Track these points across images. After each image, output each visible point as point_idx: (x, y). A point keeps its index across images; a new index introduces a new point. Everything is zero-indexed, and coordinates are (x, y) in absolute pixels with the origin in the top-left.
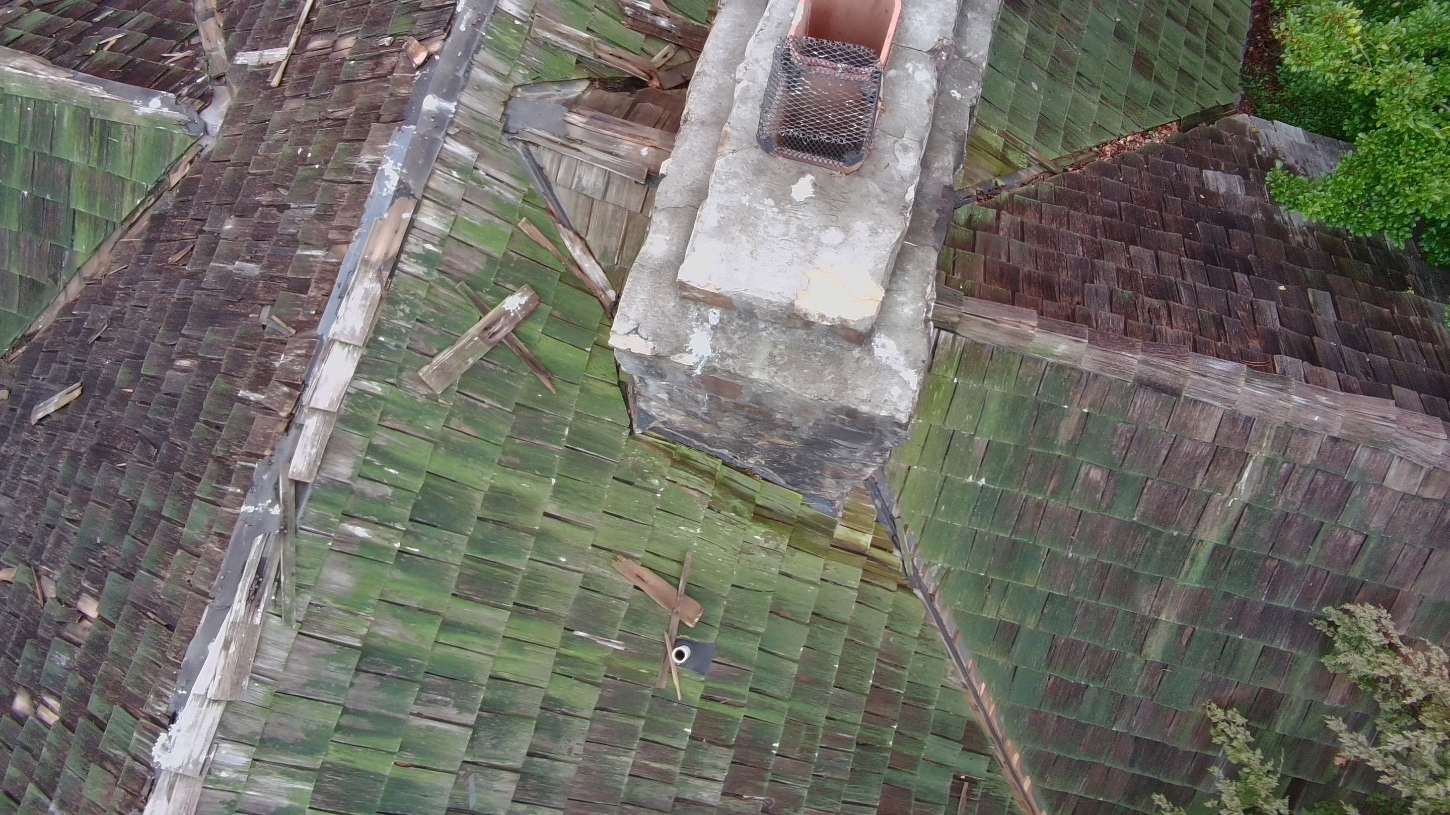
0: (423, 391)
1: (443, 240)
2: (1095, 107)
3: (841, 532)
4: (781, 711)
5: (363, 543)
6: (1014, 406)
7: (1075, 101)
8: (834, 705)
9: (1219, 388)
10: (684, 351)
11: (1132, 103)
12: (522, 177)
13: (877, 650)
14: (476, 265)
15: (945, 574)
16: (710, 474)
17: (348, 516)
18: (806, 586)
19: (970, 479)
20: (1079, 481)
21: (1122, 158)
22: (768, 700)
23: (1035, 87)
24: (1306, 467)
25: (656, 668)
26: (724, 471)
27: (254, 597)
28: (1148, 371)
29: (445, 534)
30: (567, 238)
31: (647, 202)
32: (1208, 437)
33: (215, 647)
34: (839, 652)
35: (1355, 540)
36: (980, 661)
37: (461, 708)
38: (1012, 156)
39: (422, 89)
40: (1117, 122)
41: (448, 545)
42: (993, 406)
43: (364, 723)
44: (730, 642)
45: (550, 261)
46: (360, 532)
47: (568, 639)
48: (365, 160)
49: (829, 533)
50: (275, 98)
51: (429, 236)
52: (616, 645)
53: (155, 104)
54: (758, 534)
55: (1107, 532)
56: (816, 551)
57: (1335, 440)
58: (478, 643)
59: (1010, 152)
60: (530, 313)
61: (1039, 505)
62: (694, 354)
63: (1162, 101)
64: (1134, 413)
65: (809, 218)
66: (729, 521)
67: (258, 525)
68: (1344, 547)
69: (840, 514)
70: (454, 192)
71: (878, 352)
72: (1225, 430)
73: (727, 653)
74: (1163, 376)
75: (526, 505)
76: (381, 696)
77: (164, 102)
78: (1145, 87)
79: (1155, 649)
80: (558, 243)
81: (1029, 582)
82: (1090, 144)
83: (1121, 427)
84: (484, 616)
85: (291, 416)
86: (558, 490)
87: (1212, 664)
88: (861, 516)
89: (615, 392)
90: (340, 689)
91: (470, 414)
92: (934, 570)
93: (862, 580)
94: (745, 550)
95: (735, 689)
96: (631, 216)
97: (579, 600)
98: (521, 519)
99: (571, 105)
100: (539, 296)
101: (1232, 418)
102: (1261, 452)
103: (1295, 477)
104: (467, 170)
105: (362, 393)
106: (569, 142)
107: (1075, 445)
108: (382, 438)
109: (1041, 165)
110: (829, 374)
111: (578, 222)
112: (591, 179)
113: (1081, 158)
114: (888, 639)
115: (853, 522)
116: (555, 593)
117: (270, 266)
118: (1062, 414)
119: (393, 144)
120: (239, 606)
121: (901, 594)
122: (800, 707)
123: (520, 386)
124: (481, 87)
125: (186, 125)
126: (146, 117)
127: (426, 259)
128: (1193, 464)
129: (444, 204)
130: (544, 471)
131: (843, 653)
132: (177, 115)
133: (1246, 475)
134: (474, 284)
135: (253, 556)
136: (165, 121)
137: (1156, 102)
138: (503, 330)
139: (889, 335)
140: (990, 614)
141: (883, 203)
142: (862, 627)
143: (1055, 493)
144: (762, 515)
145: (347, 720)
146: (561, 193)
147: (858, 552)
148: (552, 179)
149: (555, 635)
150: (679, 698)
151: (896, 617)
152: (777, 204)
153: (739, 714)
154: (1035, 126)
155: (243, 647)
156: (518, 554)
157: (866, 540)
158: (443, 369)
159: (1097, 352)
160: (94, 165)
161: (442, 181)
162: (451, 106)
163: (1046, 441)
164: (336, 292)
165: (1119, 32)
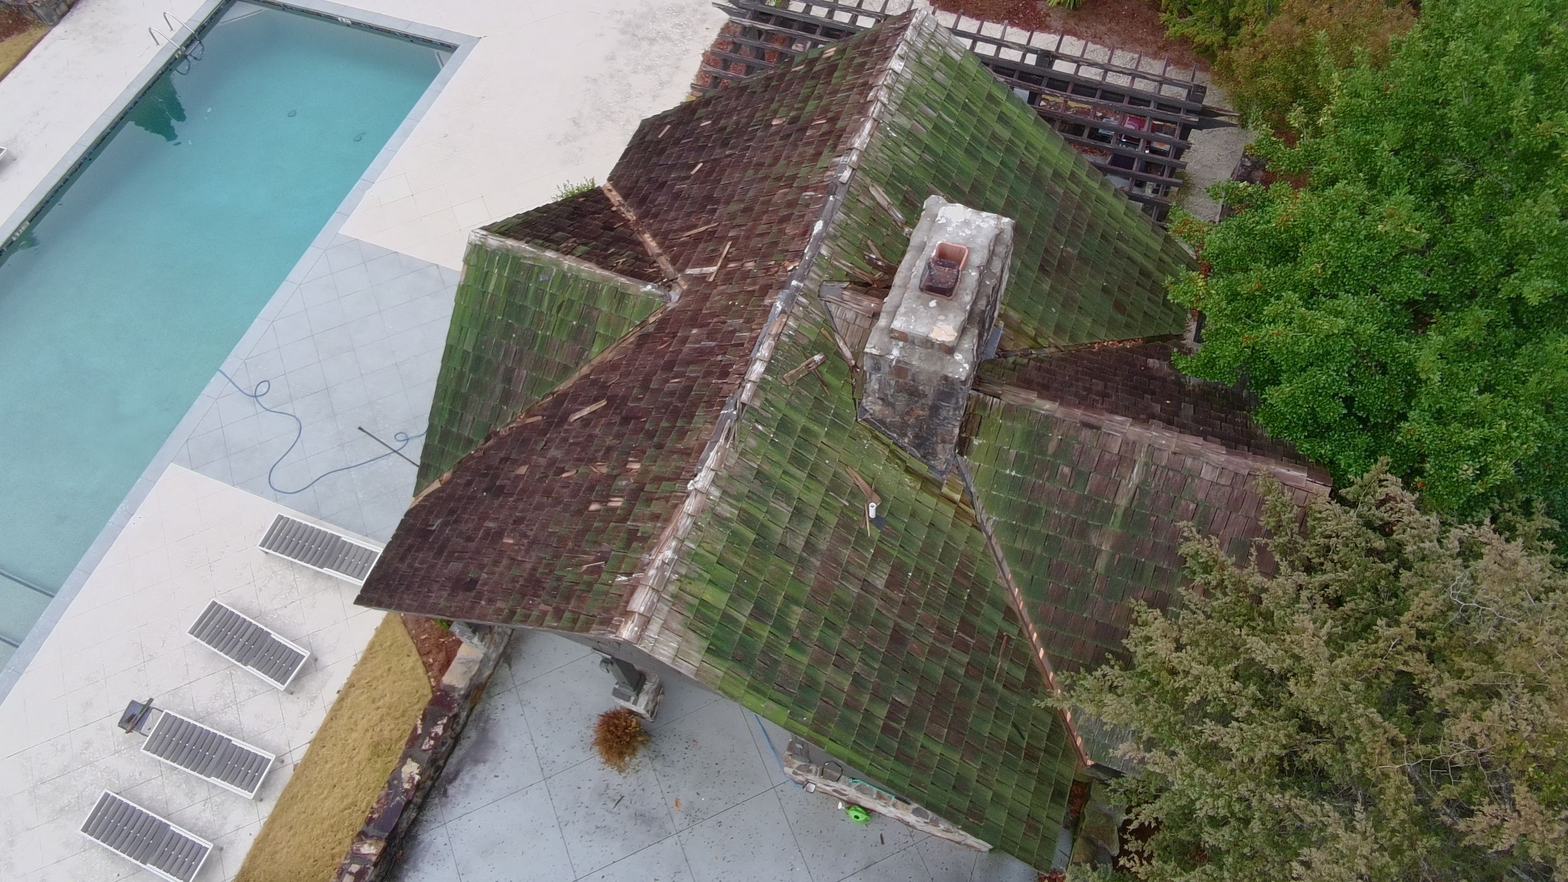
0: (784, 382)
1: (795, 331)
2: (1089, 324)
3: (945, 490)
4: (913, 560)
5: (760, 431)
6: (1028, 435)
7: (1077, 320)
8: (938, 569)
9: (1118, 427)
10: (890, 354)
11: (1111, 325)
12: (823, 313)
13: (961, 551)
14: (805, 342)
15: (996, 524)
16: (888, 446)
17: (757, 421)
18: (927, 509)
19: (1008, 472)
20: (1059, 473)
21: (1104, 349)
22: (907, 553)
23: (1054, 310)
24: (1163, 467)
25: (861, 518)
26: (894, 447)
27: (727, 439)
28: (1085, 419)
29: (787, 438)
30: (837, 337)
31: (872, 325)
32: (1116, 451)
33: (712, 454)
34: (942, 545)
35: (1192, 506)
36: (1014, 573)
37: (788, 505)
38: (1040, 340)
39: (791, 278)
40: (1102, 333)
41: (788, 442)
42: (1018, 434)
43: (755, 497)
44: (892, 521)
45: (831, 345)
46: (760, 427)
47: (826, 495)
48: (767, 302)
49: (940, 489)
50: (713, 285)
51: (791, 328)
52: (845, 503)
53: (649, 287)
54: (907, 479)
55: (1073, 500)
56: (933, 494)
57: (1175, 453)
58: (795, 482)
59: (1039, 338)
60: (823, 362)
61: (1040, 486)
62: (893, 355)
63: (1133, 328)
64: (1081, 439)
65: (935, 312)
66: (895, 468)
67: (728, 416)
68: (1187, 510)
69: (946, 482)
70: (801, 315)
71: (956, 358)
72: (1123, 448)
73: (890, 525)
74: (1092, 421)
75: (816, 435)
76: (761, 489)
77: (653, 287)
78: (1121, 318)
79: (1101, 565)
80: (835, 340)
81: (1037, 528)
82: (1086, 342)
83: (1076, 446)
84: (798, 473)
85: (740, 384)
86: (827, 433)
87: (1130, 576)
88: (956, 486)
89: (852, 401)
90: (749, 481)
91: (798, 394)
92: (991, 522)
93: (955, 516)
94: (900, 483)
95: (893, 542)
96: (865, 330)
97: (832, 480)
98: (813, 441)
99: (845, 289)
100: (826, 357)
101: (1125, 442)
102: (1141, 458)
103: (1159, 472)
104: (805, 307)
105: (764, 378)
106: (843, 301)
107: (1055, 455)
108: (770, 397)
109: (1056, 347)
111: (842, 333)
112: (850, 315)
113: (1080, 347)
114: (966, 548)
115: (952, 487)
116: (823, 474)
117: (722, 341)
118: (1050, 439)
119: (780, 296)
120: (722, 440)
121: (974, 529)
122: (922, 562)
123: (817, 390)
124: (812, 279)
125: (662, 296)
126: (645, 292)
127: (789, 336)
128: (1111, 465)
129: (797, 318)
130: (823, 424)
131: (944, 546)
132: (659, 292)
133: (1135, 470)
134: (804, 348)
135: (727, 426)
136: (653, 295)
137: (1128, 326)
138: (813, 366)
139: (960, 353)
140: (1018, 545)
141: (959, 309)
142: (953, 538)
143: (1048, 479)
144: (908, 470)
145: (750, 494)
146: (837, 320)
147: (952, 501)
148: (834, 315)
149: (823, 491)
150: (869, 536)
151: (970, 540)
152: (925, 307)
153: (894, 554)
154: (1054, 328)
155: (722, 455)
156: (812, 454)
157: (957, 497)
158: (792, 376)
159: (1062, 409)
160: (613, 312)
161: (798, 311)
162: (802, 285)
163: (1043, 452)
164: (757, 344)
165: (1105, 290)
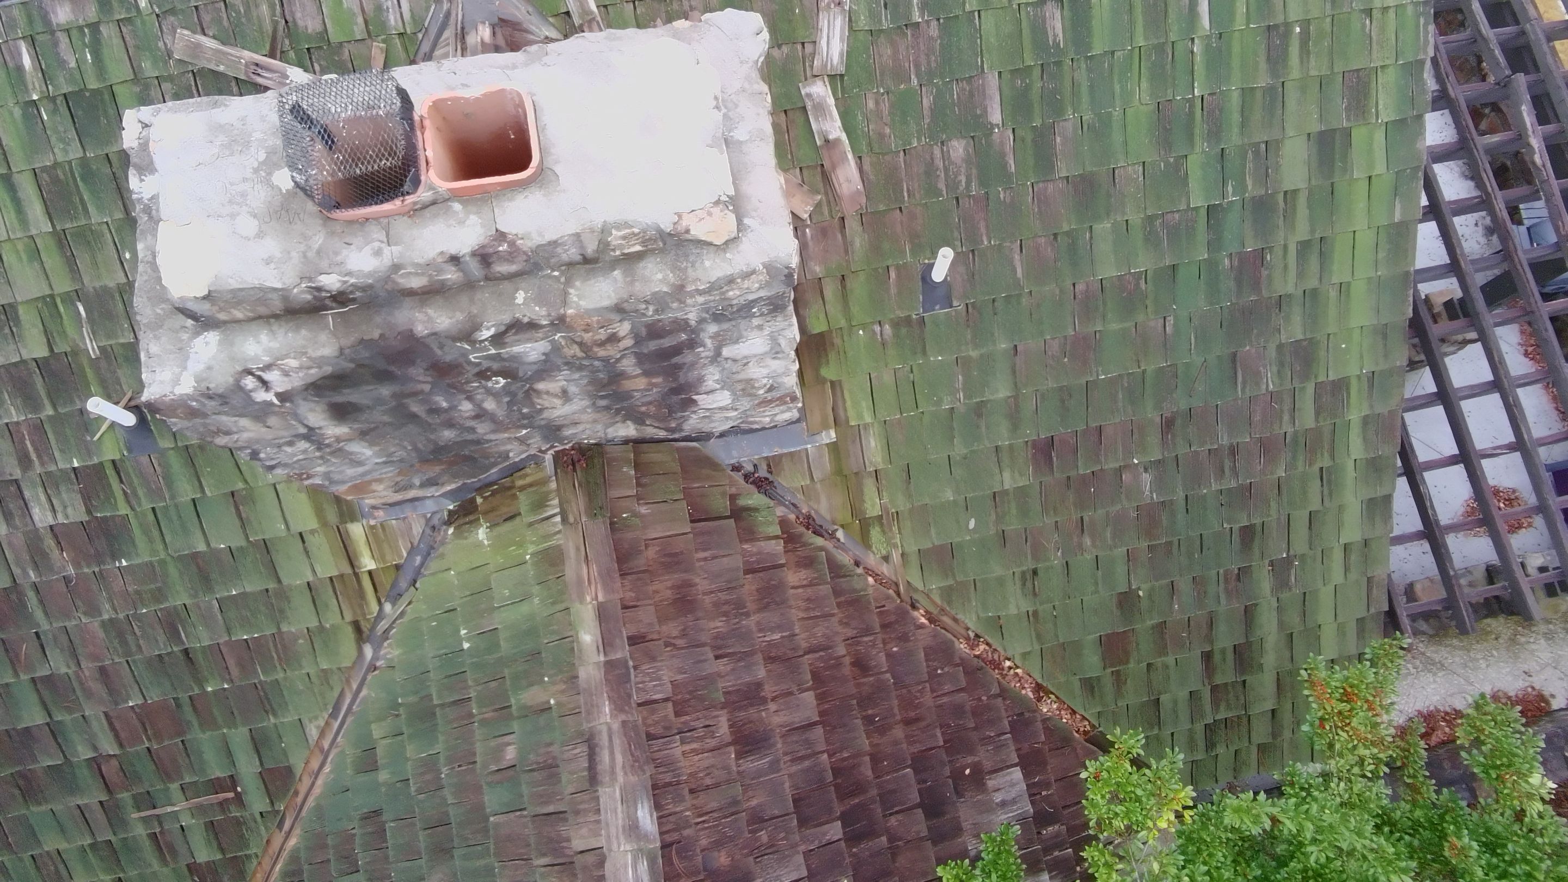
2: (1014, 609)
3: (356, 530)
4: (154, 552)
5: (20, 67)
6: (530, 630)
7: (1001, 581)
8: (200, 608)
10: (140, 175)
11: (1061, 652)
13: (279, 628)
14: (309, 25)
18: (281, 519)
19: (464, 633)
20: (500, 740)
22: (156, 533)
23: (972, 524)
28: (603, 739)
29: (73, 134)
34: (249, 589)
38: (875, 533)
40: (1023, 646)
41: (65, 141)
42: (524, 610)
44: (176, 463)
46: (27, 59)
47: (70, 300)
49: (346, 518)
52: (92, 348)
59: (878, 529)
62: (141, 185)
63: (1097, 694)
64: (569, 752)
65: (259, 197)
69: (372, 522)
71: (199, 341)
73: (166, 466)
74: (604, 759)
78: (1092, 662)
81: (411, 753)
82: (970, 625)
88: (385, 546)
93: (331, 578)
95: (141, 493)
97: (105, 289)
101: (599, 858)
107: (524, 713)
108: (108, 31)
110: (162, 309)
113: (945, 619)
114: (299, 638)
115: (377, 537)
116: (95, 264)
118: (540, 682)
121: (349, 631)
122: (173, 571)
128: (553, 846)
131: (253, 594)
137: (1090, 686)
139: (220, 342)
140: (377, 731)
141: (305, 256)
142: (289, 602)
143: (483, 723)
147: (352, 560)
149: (64, 284)
150: (96, 438)
151: (325, 635)
152: (263, 163)
153: (123, 510)
154: (929, 545)
156: (101, 209)
157: (368, 563)
158: (199, 49)
159: (597, 675)
163: (517, 683)
165: (1127, 601)
